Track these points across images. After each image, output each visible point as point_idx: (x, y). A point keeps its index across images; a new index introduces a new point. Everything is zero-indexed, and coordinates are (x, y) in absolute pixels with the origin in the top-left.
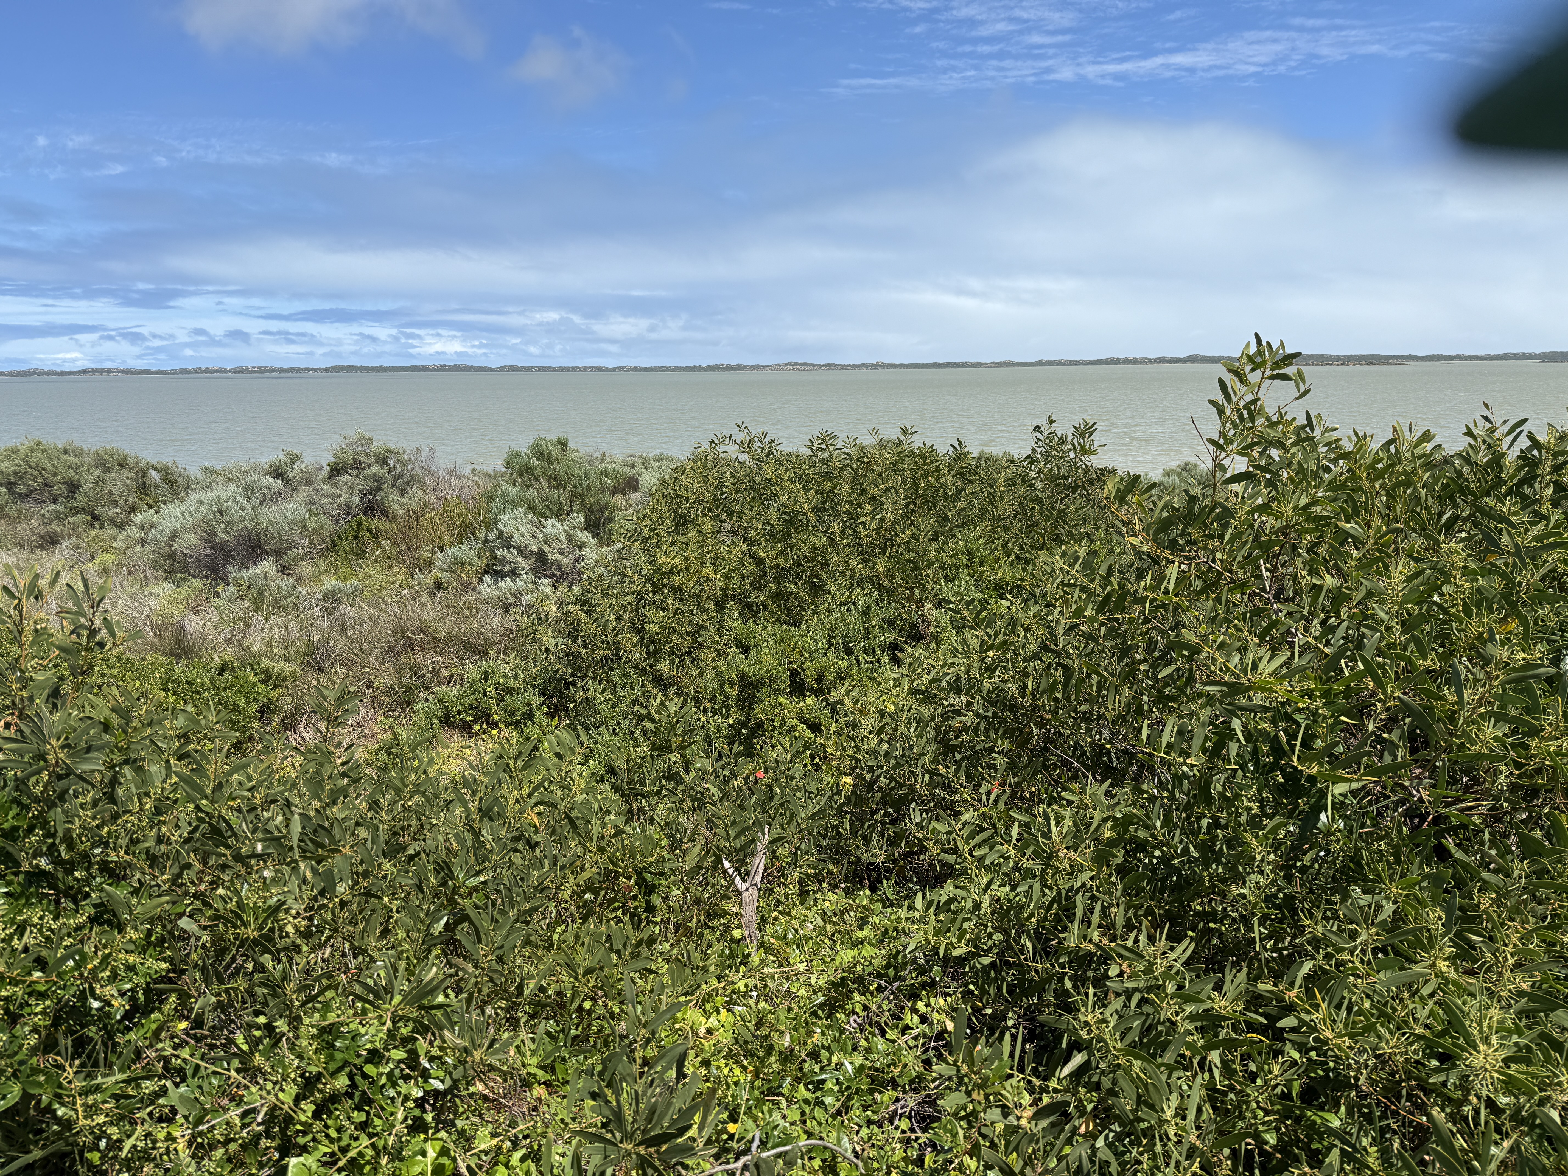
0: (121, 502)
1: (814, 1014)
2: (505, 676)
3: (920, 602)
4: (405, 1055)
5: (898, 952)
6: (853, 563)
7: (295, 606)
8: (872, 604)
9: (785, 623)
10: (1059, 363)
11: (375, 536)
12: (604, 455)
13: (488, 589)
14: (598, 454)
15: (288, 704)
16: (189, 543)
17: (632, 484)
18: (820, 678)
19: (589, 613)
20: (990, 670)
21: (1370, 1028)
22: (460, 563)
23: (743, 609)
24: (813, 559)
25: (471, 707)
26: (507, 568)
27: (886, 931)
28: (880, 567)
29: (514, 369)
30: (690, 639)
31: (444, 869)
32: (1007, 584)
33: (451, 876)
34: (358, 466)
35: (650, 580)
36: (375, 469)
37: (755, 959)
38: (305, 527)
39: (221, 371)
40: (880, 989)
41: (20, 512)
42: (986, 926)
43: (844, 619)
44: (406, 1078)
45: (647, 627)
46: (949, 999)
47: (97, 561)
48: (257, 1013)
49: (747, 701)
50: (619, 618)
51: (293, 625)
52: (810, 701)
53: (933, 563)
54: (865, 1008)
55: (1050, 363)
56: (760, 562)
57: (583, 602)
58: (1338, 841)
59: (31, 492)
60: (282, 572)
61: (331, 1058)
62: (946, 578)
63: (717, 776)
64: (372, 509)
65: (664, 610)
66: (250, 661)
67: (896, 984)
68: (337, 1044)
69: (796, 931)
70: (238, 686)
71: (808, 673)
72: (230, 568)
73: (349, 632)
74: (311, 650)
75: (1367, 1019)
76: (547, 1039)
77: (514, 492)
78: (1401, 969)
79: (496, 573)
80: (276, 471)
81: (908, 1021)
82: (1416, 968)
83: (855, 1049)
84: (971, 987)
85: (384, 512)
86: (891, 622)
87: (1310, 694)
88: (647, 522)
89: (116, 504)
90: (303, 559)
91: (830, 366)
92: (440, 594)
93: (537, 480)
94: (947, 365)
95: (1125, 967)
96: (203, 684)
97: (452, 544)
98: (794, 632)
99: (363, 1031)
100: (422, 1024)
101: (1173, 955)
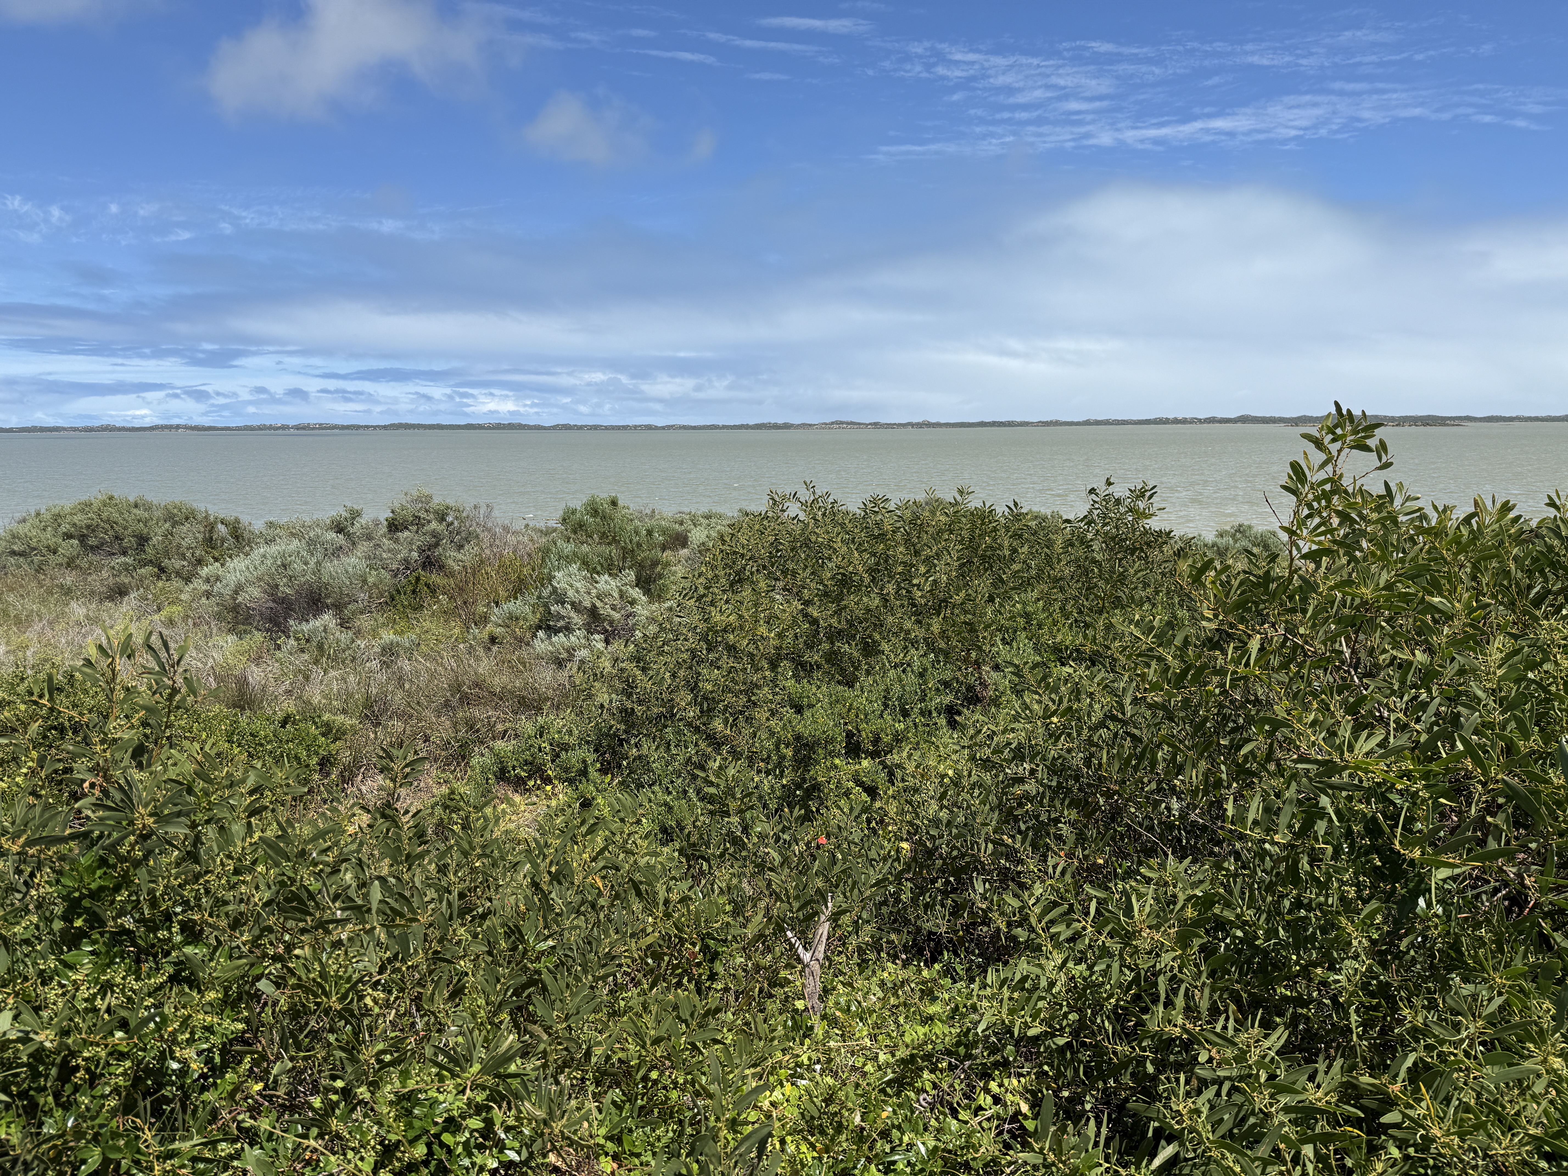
0: (188, 555)
1: (883, 1091)
2: (559, 732)
3: (978, 664)
4: (482, 1125)
5: (969, 1030)
6: (908, 625)
7: (354, 659)
8: (929, 666)
9: (839, 682)
10: (1107, 423)
11: (433, 590)
12: (653, 511)
13: (542, 644)
14: (648, 512)
15: (345, 757)
16: (253, 595)
17: (681, 540)
18: (877, 740)
19: (644, 670)
20: (1053, 736)
21: (1479, 1126)
22: (513, 618)
23: (796, 668)
24: (866, 620)
25: (526, 763)
26: (561, 623)
27: (957, 1008)
28: (936, 628)
29: (567, 427)
30: (743, 699)
31: (514, 933)
32: (1067, 648)
33: (522, 939)
34: (418, 522)
35: (704, 638)
36: (434, 525)
37: (819, 1031)
38: (365, 581)
39: (284, 427)
40: (951, 1068)
41: (91, 563)
42: (1061, 1005)
43: (901, 681)
44: (481, 1147)
45: (701, 685)
46: (1023, 1080)
47: (164, 613)
48: (334, 1078)
49: (803, 762)
50: (674, 676)
51: (351, 678)
52: (865, 763)
53: (990, 626)
54: (935, 1086)
55: (1098, 423)
56: (814, 622)
57: (637, 659)
58: (1436, 928)
59: (102, 544)
60: (341, 625)
61: (409, 1126)
62: (1003, 639)
63: (777, 841)
64: (431, 564)
65: (718, 668)
66: (311, 714)
67: (967, 1063)
68: (416, 1112)
69: (859, 1003)
70: (300, 738)
71: (864, 734)
72: (292, 622)
73: (407, 686)
74: (369, 703)
75: (1477, 1118)
76: (613, 1110)
77: (568, 548)
78: (1510, 1065)
79: (549, 628)
80: (337, 526)
81: (982, 1103)
82: (1528, 1064)
83: (926, 1129)
84: (1046, 1068)
85: (442, 567)
86: (947, 684)
87: (1406, 774)
88: (702, 580)
89: (183, 557)
90: (362, 613)
91: (876, 425)
92: (495, 649)
93: (591, 537)
94: (994, 424)
95: (1214, 1052)
96: (266, 737)
97: (508, 599)
98: (848, 693)
99: (441, 1098)
100: (499, 1093)
101: (1267, 1044)
